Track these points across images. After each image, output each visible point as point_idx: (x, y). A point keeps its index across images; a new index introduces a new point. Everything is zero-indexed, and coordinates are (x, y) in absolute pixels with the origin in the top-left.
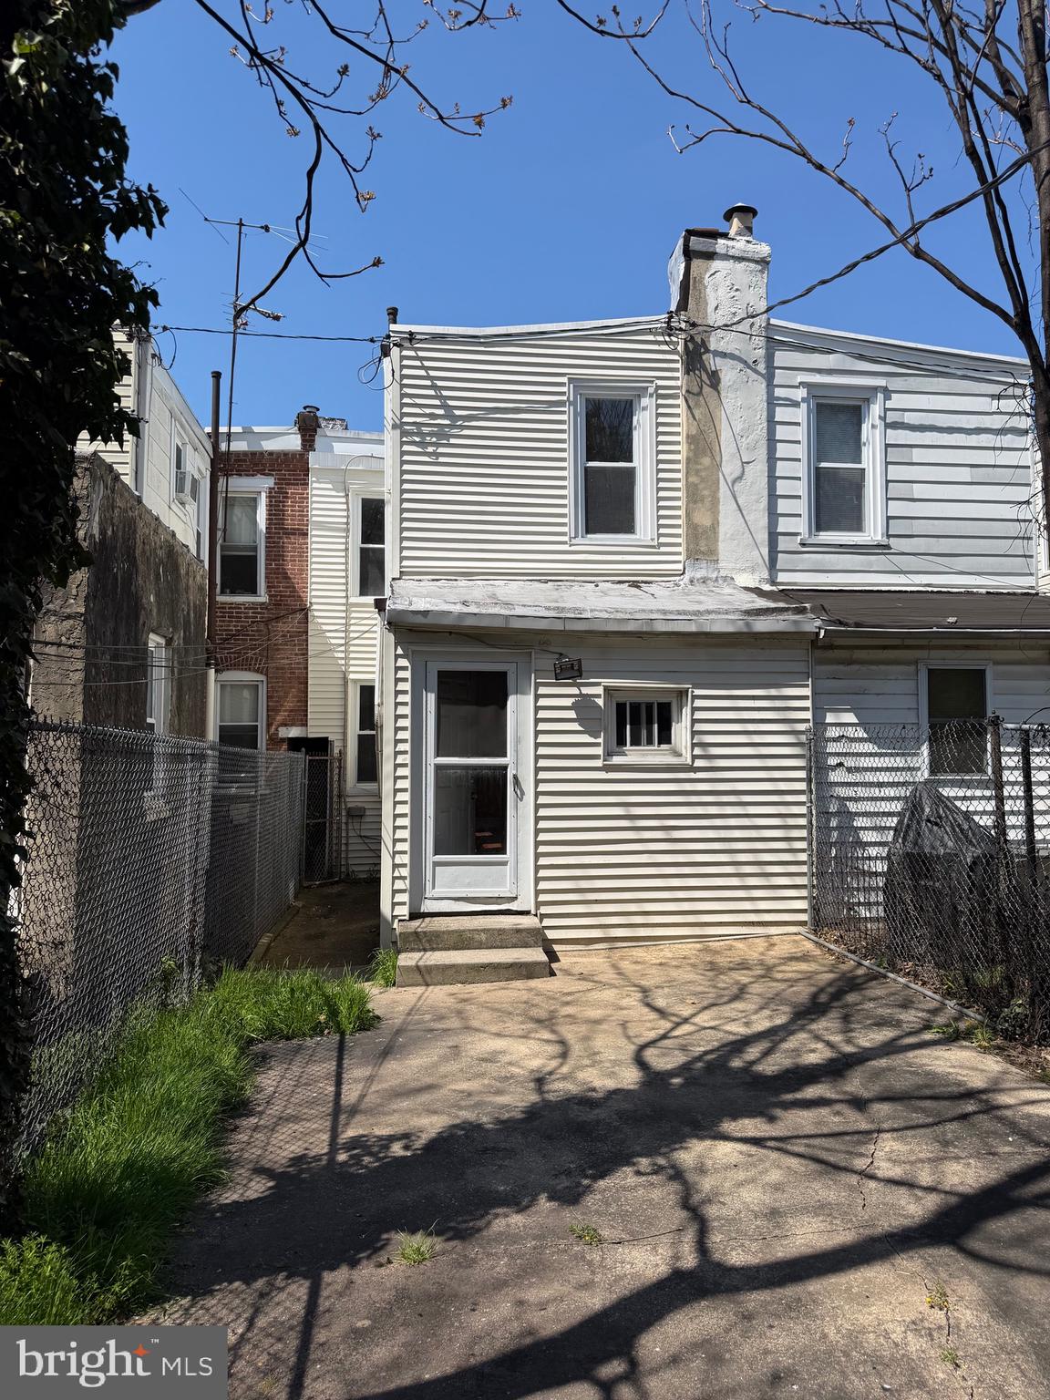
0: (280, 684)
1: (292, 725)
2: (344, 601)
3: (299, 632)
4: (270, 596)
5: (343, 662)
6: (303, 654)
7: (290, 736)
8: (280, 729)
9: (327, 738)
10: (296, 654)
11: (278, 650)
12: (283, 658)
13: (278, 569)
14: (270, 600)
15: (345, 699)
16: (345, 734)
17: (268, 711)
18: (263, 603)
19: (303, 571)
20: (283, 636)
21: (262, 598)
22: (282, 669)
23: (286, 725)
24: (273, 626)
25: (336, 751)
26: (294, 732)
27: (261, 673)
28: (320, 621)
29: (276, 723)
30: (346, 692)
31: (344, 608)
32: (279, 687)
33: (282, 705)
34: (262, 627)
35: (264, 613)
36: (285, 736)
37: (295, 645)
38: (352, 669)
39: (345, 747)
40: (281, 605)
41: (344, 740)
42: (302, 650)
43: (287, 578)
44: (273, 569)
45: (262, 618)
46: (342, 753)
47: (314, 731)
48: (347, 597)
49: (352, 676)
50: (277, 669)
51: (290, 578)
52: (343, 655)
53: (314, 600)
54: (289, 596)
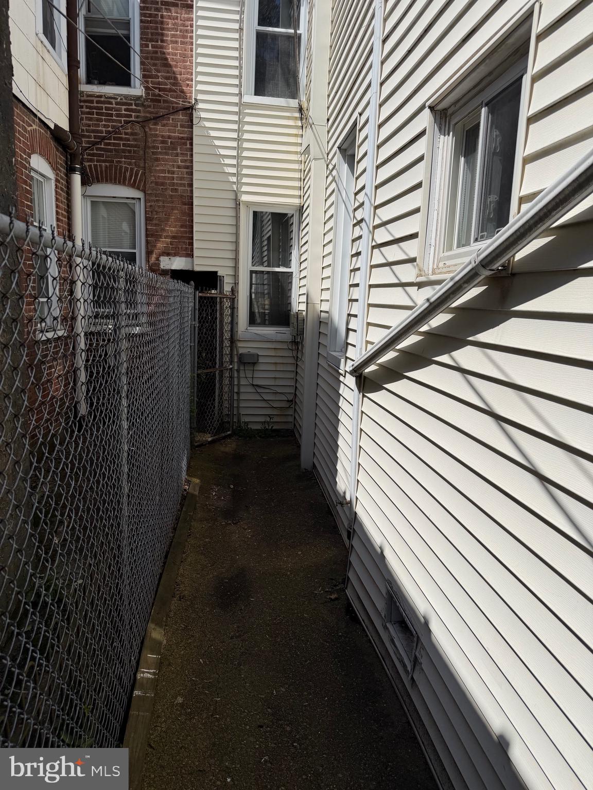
0: (161, 204)
1: (175, 255)
2: (236, 100)
3: (182, 138)
4: (147, 88)
5: (234, 179)
6: (187, 167)
7: (173, 268)
8: (162, 258)
9: (216, 272)
10: (179, 167)
11: (157, 160)
12: (163, 171)
13: (156, 52)
14: (147, 94)
15: (237, 226)
16: (236, 268)
17: (147, 236)
18: (138, 98)
19: (187, 57)
20: (163, 142)
21: (137, 90)
22: (163, 184)
23: (168, 254)
24: (150, 129)
25: (227, 288)
26: (178, 263)
27: (138, 189)
28: (208, 124)
29: (156, 251)
30: (237, 217)
31: (236, 109)
32: (159, 207)
33: (163, 230)
34: (137, 128)
35: (139, 111)
36: (167, 267)
37: (177, 155)
38: (244, 188)
39: (236, 284)
40: (159, 101)
41: (236, 276)
42: (186, 161)
43: (167, 65)
44: (148, 52)
45: (137, 117)
46: (234, 291)
47: (201, 265)
48: (240, 95)
49: (244, 198)
50: (157, 184)
51: (170, 66)
52: (234, 170)
53: (200, 97)
54: (170, 90)
